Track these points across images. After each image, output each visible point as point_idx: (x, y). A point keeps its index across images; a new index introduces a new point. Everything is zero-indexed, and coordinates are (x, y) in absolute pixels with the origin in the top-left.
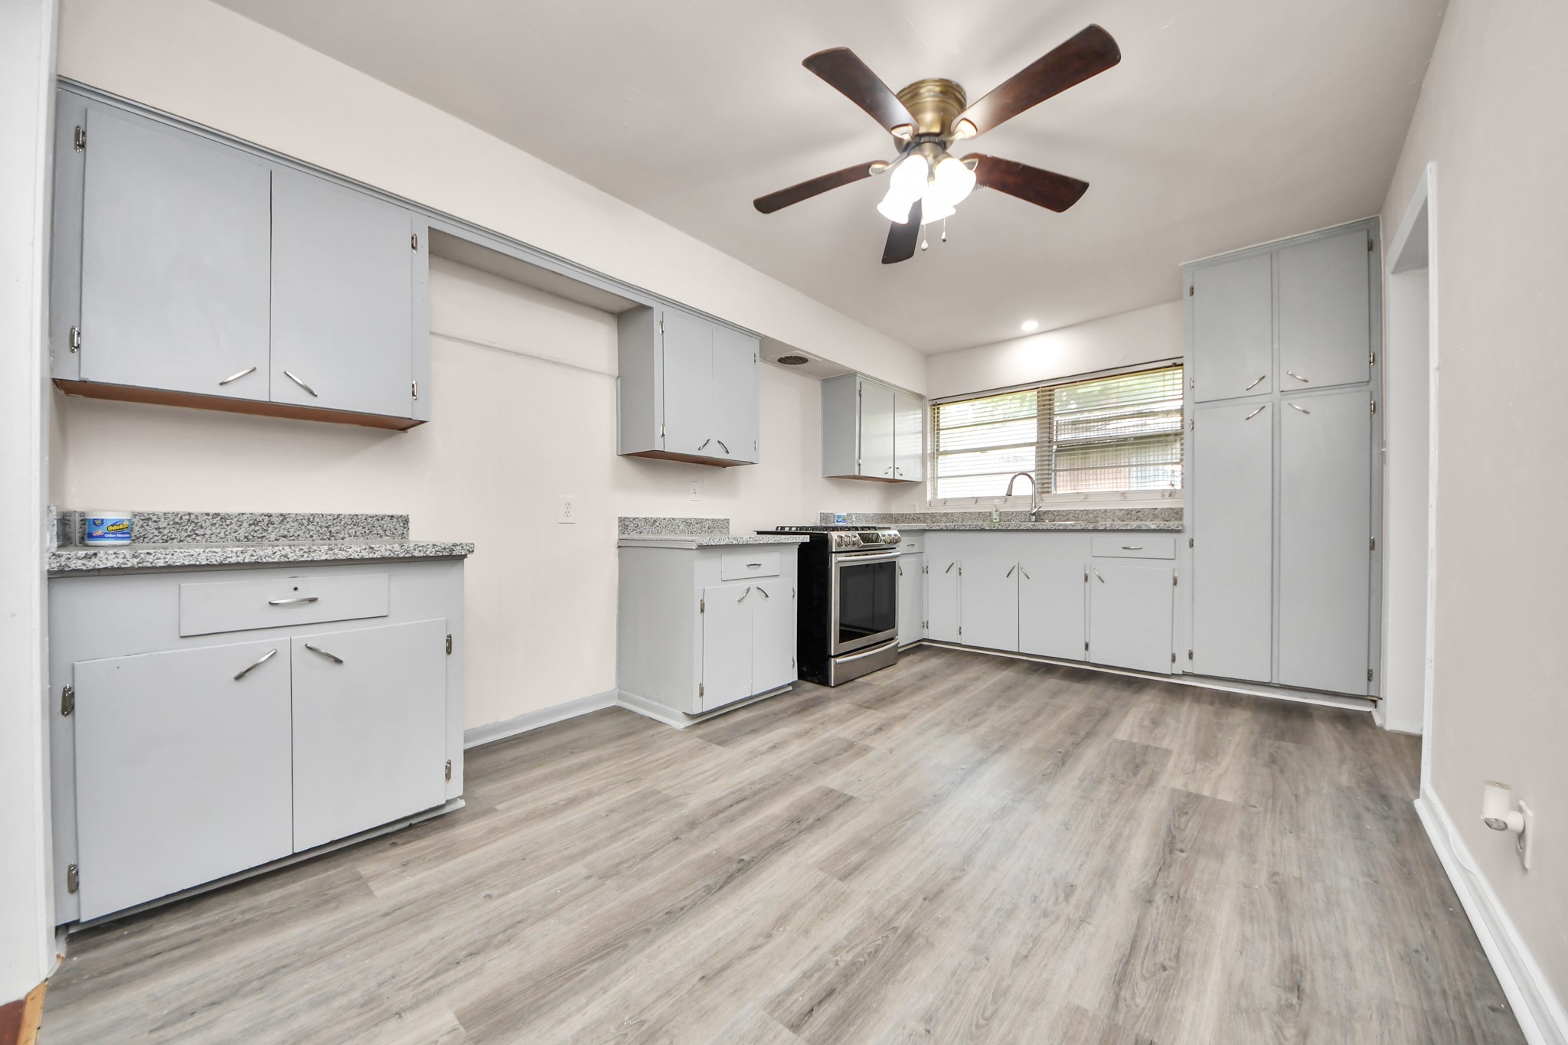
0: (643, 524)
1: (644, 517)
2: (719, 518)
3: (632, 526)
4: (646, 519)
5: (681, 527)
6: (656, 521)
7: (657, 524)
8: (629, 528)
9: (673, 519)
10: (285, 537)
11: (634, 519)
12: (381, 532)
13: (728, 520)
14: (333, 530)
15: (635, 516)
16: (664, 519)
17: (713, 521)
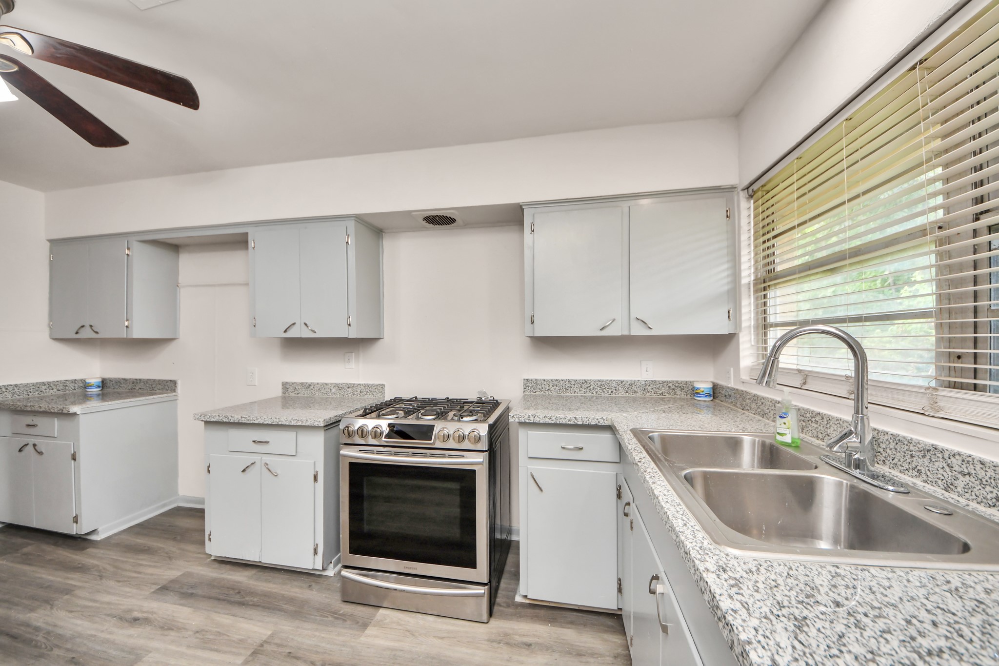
0: (300, 388)
1: (301, 381)
2: (372, 383)
3: (291, 389)
4: (302, 384)
5: (333, 390)
6: (310, 386)
7: (312, 387)
8: (289, 390)
9: (326, 384)
10: (140, 389)
11: (293, 384)
12: (167, 388)
13: (383, 386)
14: (153, 386)
15: (293, 381)
16: (318, 384)
17: (365, 386)
